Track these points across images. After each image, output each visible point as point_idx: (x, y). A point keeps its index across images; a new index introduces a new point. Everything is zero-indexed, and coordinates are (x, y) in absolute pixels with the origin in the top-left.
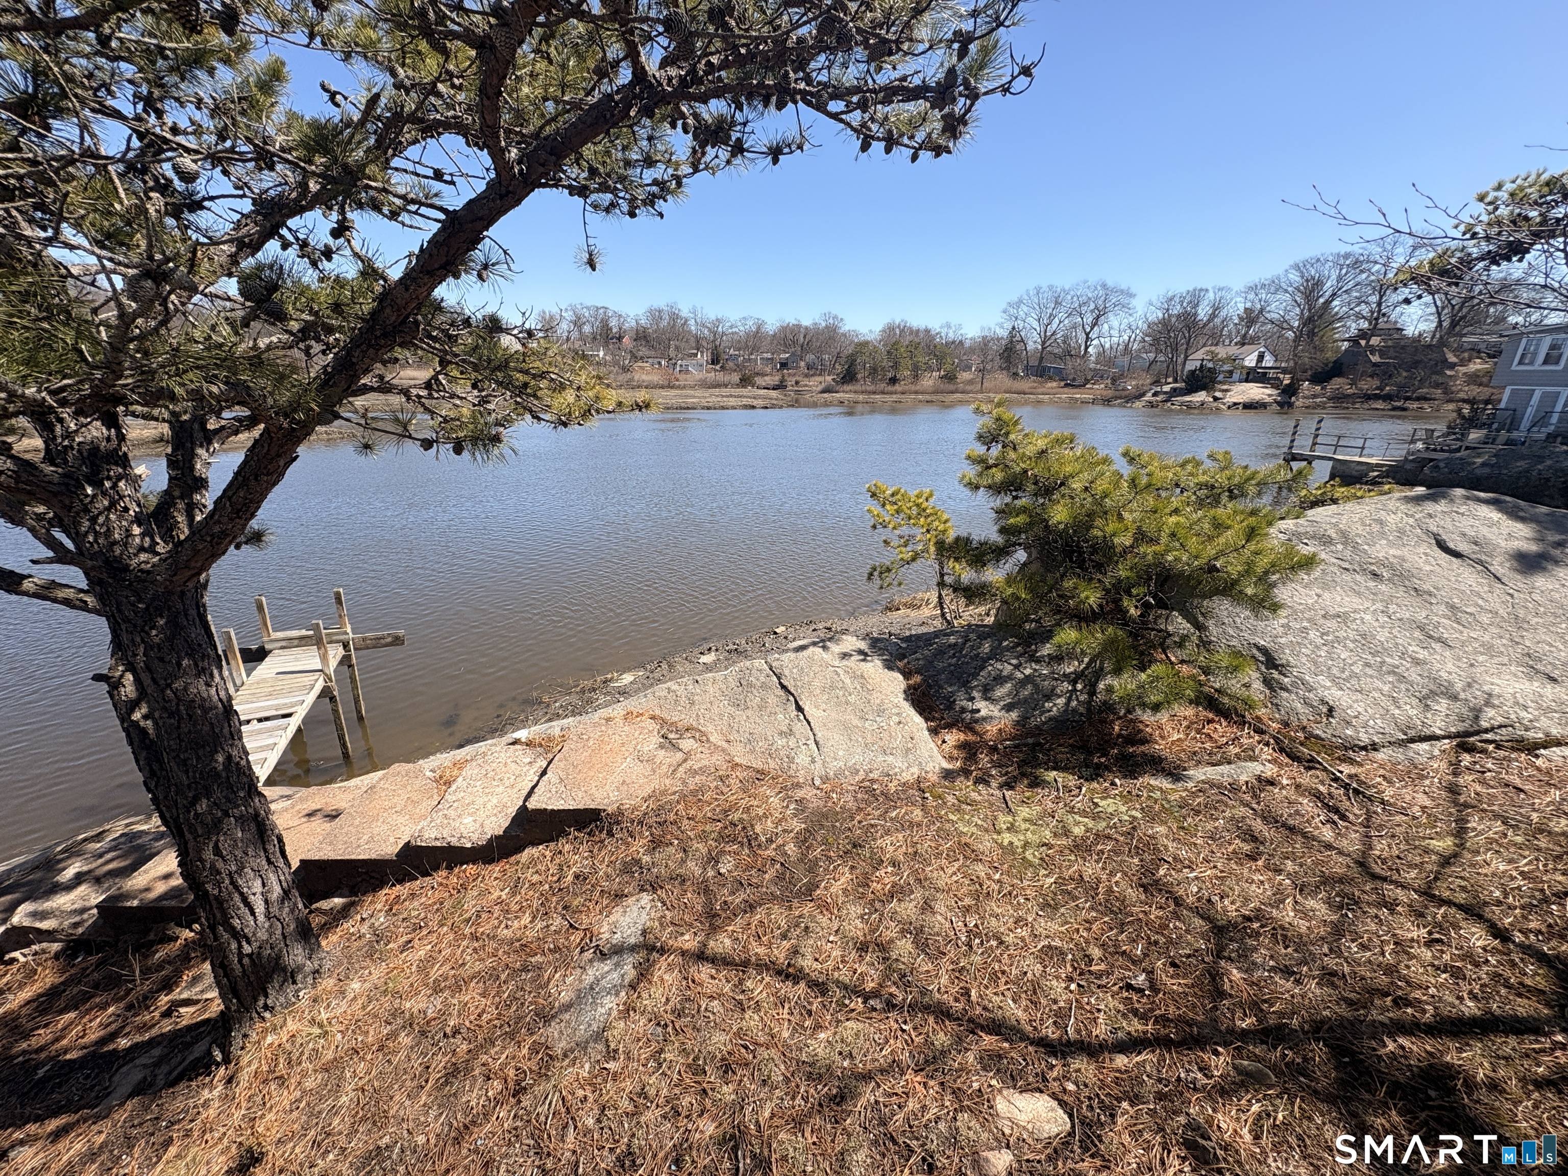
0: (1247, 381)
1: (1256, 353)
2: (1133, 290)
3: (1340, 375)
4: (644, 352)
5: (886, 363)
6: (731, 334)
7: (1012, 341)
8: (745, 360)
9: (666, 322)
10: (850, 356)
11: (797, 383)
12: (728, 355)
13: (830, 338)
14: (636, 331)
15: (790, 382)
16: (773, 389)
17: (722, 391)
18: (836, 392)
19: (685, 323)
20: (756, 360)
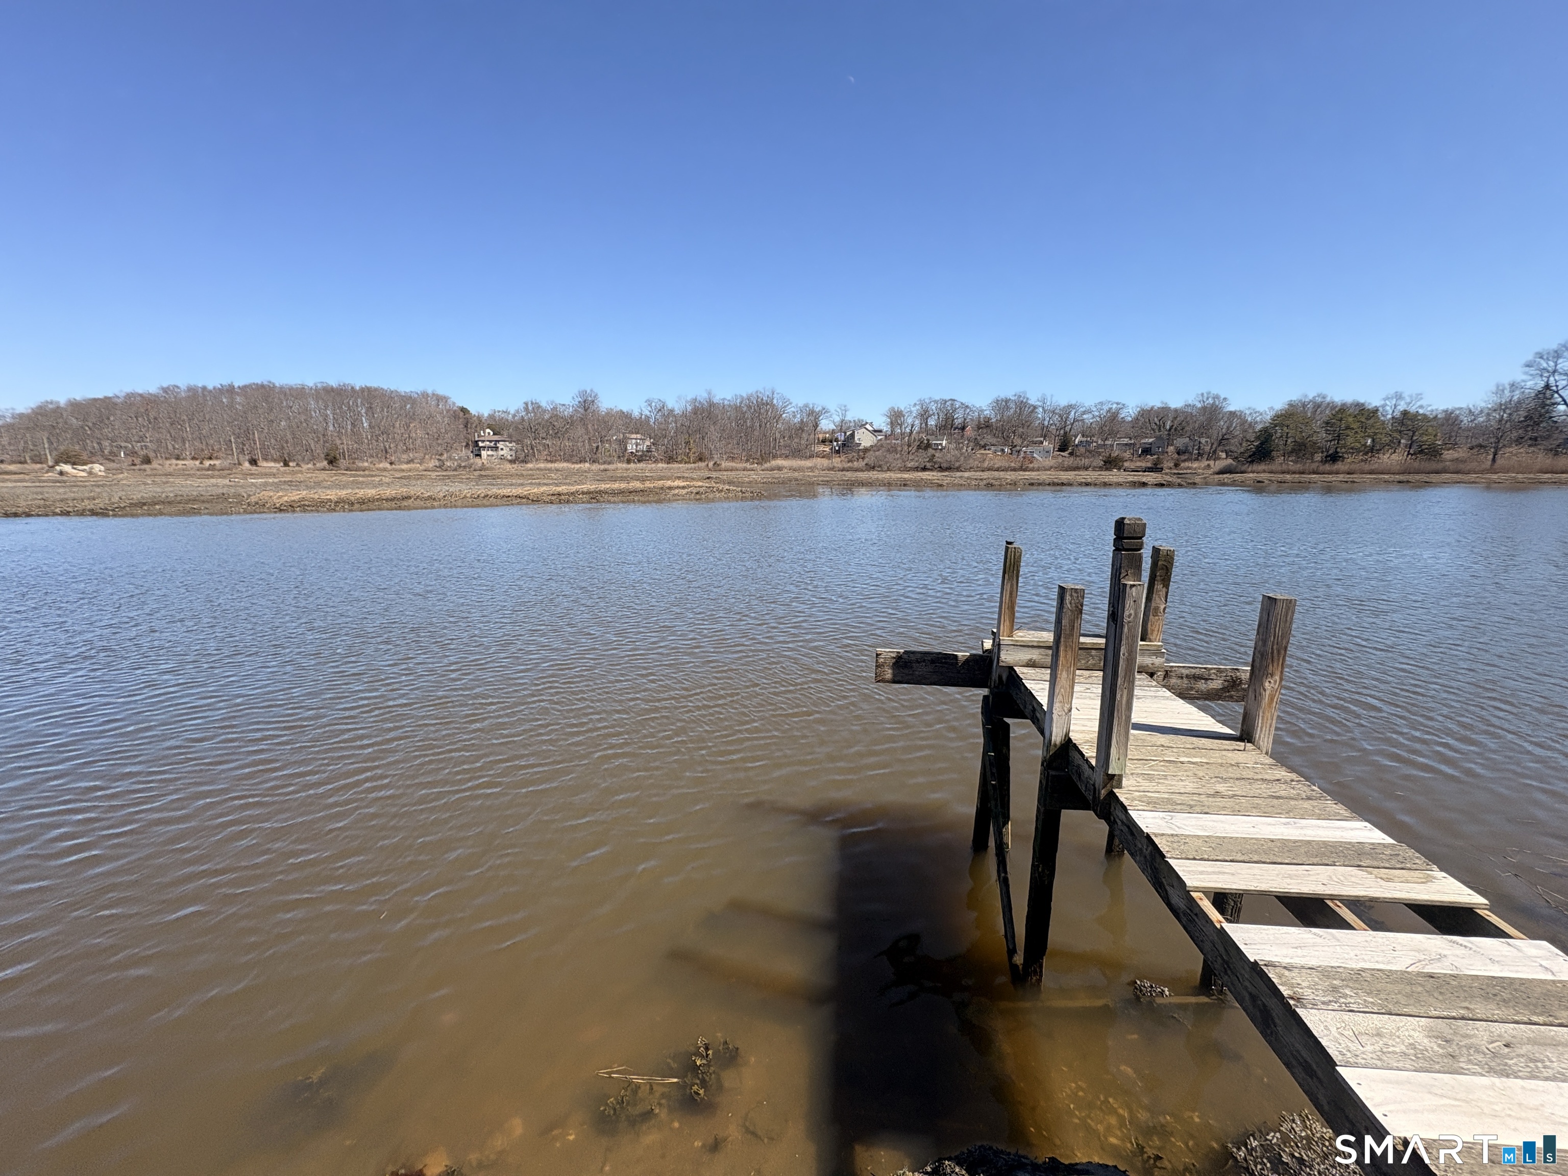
4: (989, 439)
5: (1322, 437)
6: (1083, 420)
7: (1544, 405)
8: (1099, 446)
9: (1012, 411)
10: (1265, 430)
11: (1176, 465)
12: (1076, 442)
13: (1210, 420)
14: (979, 422)
15: (1167, 464)
16: (1145, 471)
17: (1086, 473)
18: (1242, 472)
19: (1032, 411)
20: (1112, 446)
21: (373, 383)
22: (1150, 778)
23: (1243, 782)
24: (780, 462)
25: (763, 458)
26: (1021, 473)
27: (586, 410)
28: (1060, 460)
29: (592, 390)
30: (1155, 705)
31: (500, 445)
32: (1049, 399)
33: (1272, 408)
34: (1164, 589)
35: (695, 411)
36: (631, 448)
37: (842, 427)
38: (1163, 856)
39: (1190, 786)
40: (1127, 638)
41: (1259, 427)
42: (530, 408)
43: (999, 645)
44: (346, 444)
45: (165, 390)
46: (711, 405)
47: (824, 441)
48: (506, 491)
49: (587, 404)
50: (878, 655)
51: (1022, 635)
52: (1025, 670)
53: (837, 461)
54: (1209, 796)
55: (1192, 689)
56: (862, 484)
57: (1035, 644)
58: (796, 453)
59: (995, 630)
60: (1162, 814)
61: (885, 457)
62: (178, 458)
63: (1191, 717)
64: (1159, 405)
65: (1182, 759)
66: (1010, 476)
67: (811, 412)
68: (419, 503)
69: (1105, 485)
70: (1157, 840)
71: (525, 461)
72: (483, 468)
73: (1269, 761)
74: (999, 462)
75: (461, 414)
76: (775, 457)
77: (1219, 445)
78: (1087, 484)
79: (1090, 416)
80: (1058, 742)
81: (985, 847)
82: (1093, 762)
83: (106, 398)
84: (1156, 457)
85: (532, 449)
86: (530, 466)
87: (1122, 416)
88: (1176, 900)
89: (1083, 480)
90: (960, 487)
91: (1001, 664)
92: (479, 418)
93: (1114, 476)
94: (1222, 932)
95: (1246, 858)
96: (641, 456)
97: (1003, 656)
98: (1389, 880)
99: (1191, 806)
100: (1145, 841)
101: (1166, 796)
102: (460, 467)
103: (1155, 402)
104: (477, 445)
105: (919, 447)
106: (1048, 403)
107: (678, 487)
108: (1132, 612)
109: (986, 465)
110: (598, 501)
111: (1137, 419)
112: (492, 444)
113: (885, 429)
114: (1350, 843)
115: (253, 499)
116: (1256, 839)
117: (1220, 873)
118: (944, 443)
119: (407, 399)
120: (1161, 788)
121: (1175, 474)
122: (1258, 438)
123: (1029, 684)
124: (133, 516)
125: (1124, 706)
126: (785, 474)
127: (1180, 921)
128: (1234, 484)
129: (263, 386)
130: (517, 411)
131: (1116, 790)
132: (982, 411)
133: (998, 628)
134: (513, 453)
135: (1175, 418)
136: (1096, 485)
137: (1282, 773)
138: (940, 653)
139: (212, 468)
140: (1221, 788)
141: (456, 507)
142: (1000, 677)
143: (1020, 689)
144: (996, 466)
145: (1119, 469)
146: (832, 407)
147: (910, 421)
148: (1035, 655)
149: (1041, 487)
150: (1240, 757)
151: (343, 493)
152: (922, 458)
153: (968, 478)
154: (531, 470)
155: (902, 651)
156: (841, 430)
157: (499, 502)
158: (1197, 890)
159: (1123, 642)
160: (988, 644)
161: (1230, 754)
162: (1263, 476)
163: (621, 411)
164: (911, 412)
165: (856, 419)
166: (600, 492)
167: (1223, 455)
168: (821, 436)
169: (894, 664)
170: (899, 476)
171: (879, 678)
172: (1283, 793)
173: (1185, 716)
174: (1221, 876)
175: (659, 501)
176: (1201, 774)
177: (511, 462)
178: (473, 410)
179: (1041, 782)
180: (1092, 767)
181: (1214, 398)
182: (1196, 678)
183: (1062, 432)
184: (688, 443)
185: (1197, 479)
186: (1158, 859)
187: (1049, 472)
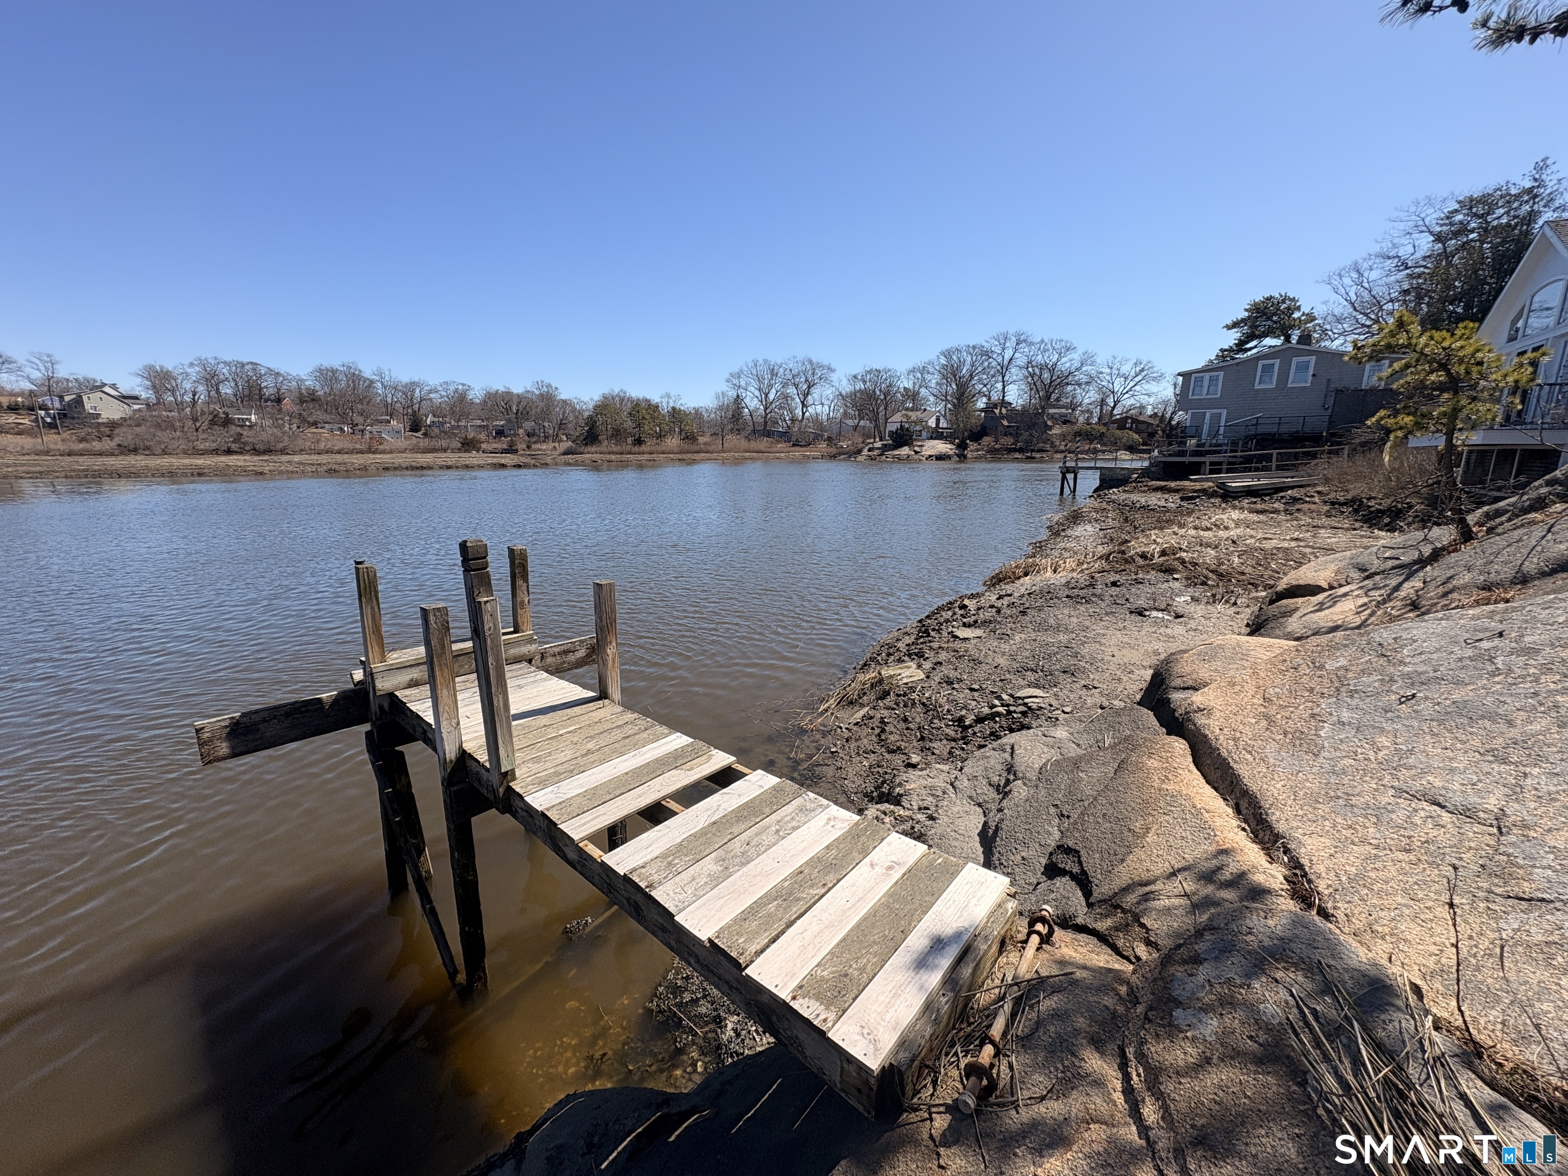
0: (932, 438)
1: (934, 417)
2: (833, 366)
3: (986, 435)
4: (319, 415)
5: (629, 424)
6: (430, 399)
7: (738, 408)
8: (453, 427)
9: (343, 384)
10: (590, 417)
11: (529, 447)
12: (428, 422)
13: (548, 406)
14: (300, 393)
15: (521, 446)
16: (502, 453)
17: (445, 455)
18: (581, 454)
19: (369, 386)
20: (466, 427)
22: (536, 760)
23: (605, 734)
26: (371, 456)
28: (414, 441)
30: (535, 690)
32: (387, 373)
33: (592, 399)
34: (525, 584)
37: (51, 388)
38: (556, 825)
39: (568, 754)
40: (492, 649)
41: (586, 414)
43: (372, 674)
47: (15, 409)
50: (198, 731)
51: (395, 658)
52: (408, 692)
53: (52, 440)
54: (583, 756)
55: (564, 662)
56: (119, 475)
57: (413, 663)
59: (363, 659)
60: (550, 789)
61: (154, 436)
63: (564, 691)
64: (502, 389)
65: (561, 732)
66: (357, 460)
69: (467, 467)
70: (549, 814)
73: (620, 709)
74: (339, 443)
77: (559, 429)
78: (449, 467)
79: (437, 395)
80: (453, 758)
81: (406, 885)
82: (487, 765)
84: (509, 438)
87: (470, 397)
88: (572, 855)
89: (444, 463)
90: (290, 475)
91: (379, 693)
93: (473, 458)
94: (603, 864)
95: (612, 796)
97: (379, 684)
98: (692, 769)
99: (572, 771)
100: (541, 818)
101: (552, 770)
103: (499, 386)
105: (213, 423)
106: (387, 378)
108: (491, 625)
109: (322, 446)
111: (484, 402)
113: (144, 395)
114: (670, 753)
116: (617, 777)
117: (596, 817)
118: (253, 418)
120: (548, 765)
121: (529, 455)
122: (587, 424)
123: (413, 707)
125: (502, 709)
127: (576, 869)
128: (576, 464)
131: (511, 784)
132: (302, 380)
133: (367, 656)
135: (520, 403)
136: (457, 467)
137: (630, 716)
138: (296, 702)
140: (590, 746)
142: (381, 707)
143: (406, 714)
144: (336, 448)
145: (478, 451)
146: (18, 354)
148: (415, 674)
149: (398, 473)
150: (601, 714)
152: (222, 437)
153: (300, 463)
155: (239, 714)
156: (50, 392)
158: (582, 840)
159: (489, 653)
160: (358, 675)
161: (594, 714)
162: (597, 457)
164: (187, 375)
165: (80, 377)
167: (564, 438)
169: (229, 734)
170: (186, 461)
171: (207, 759)
172: (630, 732)
173: (560, 692)
174: (597, 820)
176: (575, 740)
179: (445, 801)
180: (488, 770)
181: (547, 387)
182: (566, 652)
183: (410, 411)
185: (548, 460)
186: (553, 828)
187: (404, 455)
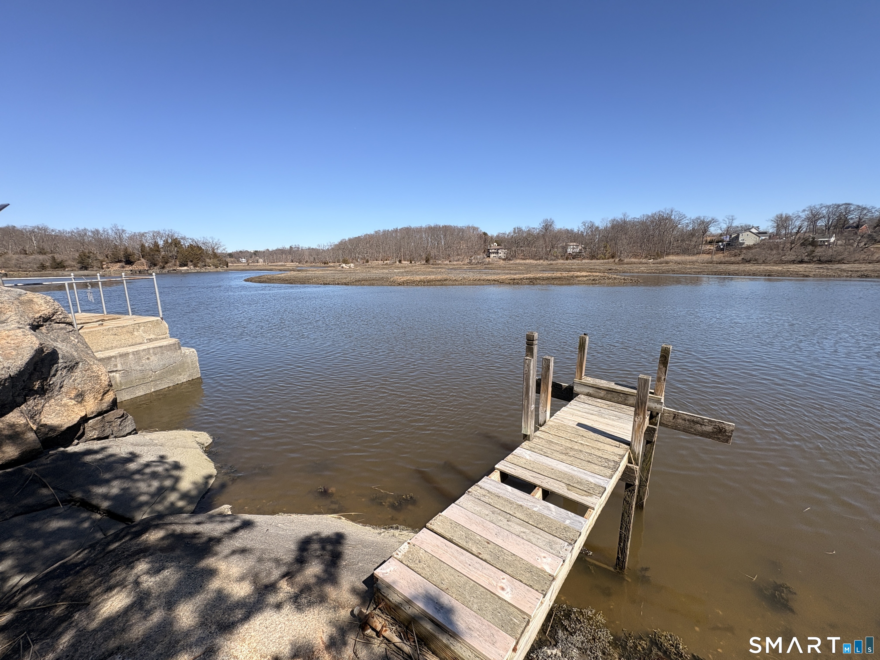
21: (447, 224)
22: (549, 442)
23: (587, 454)
24: (671, 258)
25: (659, 255)
27: (546, 230)
29: (551, 219)
30: (619, 423)
31: (500, 251)
35: (613, 227)
36: (570, 251)
37: (728, 232)
39: (560, 449)
42: (516, 231)
44: (434, 252)
45: (376, 232)
46: (625, 222)
47: (711, 242)
48: (489, 277)
49: (547, 227)
53: (719, 257)
54: (561, 453)
58: (686, 251)
60: (529, 451)
61: (764, 253)
62: (377, 260)
65: (579, 442)
67: (703, 222)
68: (451, 282)
71: (510, 260)
72: (489, 263)
75: (484, 236)
76: (668, 254)
83: (359, 237)
85: (515, 253)
86: (512, 262)
92: (492, 237)
96: (575, 255)
98: (571, 491)
99: (546, 453)
101: (543, 448)
102: (478, 263)
104: (489, 252)
105: (802, 244)
107: (583, 276)
110: (534, 284)
112: (496, 251)
113: (770, 231)
115: (392, 279)
116: (547, 467)
117: (512, 468)
118: (832, 240)
119: (461, 230)
120: (547, 446)
124: (356, 285)
126: (672, 266)
129: (407, 228)
130: (510, 233)
134: (505, 255)
139: (387, 264)
140: (572, 453)
141: (465, 285)
146: (720, 218)
147: (798, 223)
150: (610, 448)
151: (422, 277)
152: (802, 253)
154: (512, 264)
156: (727, 234)
157: (485, 283)
161: (607, 446)
163: (567, 229)
164: (799, 216)
165: (742, 225)
166: (536, 279)
168: (709, 239)
172: (597, 462)
175: (569, 284)
176: (575, 447)
177: (504, 260)
178: (489, 234)
182: (695, 422)
184: (605, 247)
